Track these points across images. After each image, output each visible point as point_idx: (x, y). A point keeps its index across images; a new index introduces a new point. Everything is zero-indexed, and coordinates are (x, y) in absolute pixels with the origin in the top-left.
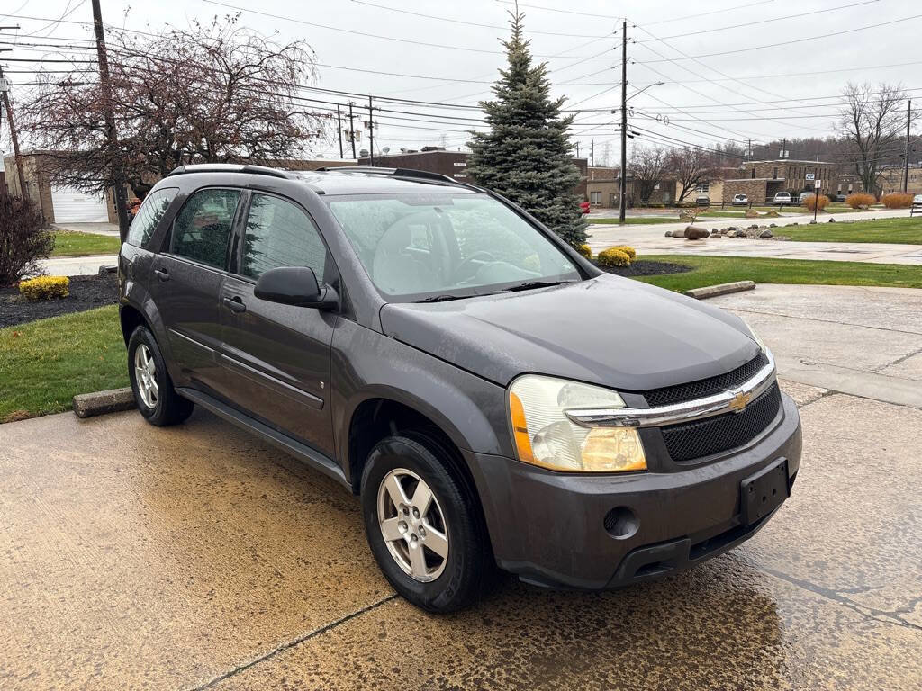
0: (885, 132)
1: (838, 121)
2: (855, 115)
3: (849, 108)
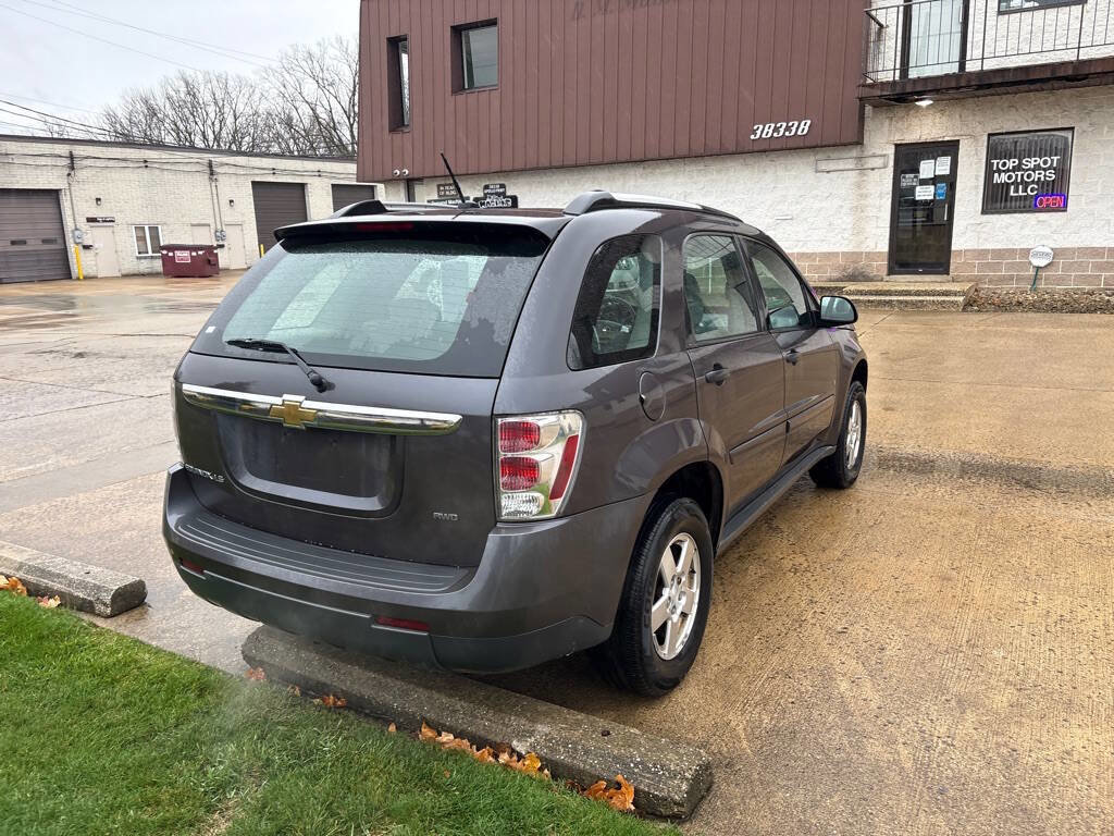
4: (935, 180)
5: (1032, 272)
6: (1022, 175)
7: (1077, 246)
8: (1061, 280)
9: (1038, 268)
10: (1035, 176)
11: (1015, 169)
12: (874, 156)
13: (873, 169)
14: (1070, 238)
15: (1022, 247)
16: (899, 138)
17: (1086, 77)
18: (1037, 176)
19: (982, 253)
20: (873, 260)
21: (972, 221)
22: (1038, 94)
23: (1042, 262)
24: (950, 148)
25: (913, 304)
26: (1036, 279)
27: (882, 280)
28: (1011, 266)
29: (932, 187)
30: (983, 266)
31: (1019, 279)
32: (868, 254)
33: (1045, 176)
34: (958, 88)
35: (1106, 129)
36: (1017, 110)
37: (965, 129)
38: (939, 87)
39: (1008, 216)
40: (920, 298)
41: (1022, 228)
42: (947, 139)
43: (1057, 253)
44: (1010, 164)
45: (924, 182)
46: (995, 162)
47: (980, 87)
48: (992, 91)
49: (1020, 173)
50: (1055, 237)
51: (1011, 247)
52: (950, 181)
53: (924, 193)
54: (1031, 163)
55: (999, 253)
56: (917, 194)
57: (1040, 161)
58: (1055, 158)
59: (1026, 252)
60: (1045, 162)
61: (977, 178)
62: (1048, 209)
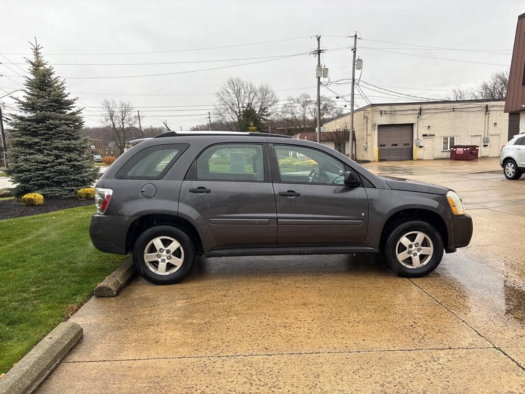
0: (126, 126)
1: (103, 118)
2: (111, 116)
3: (106, 112)
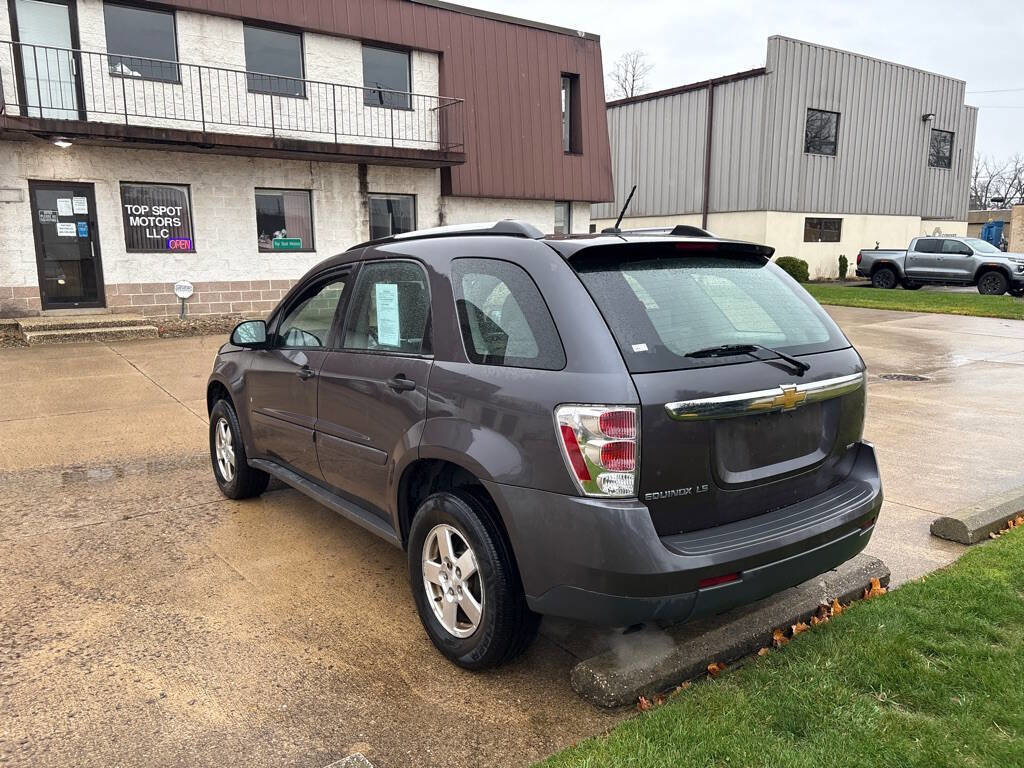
4: (75, 218)
5: (179, 303)
6: (154, 221)
7: (208, 280)
8: (202, 309)
9: (183, 299)
10: (165, 222)
11: (147, 215)
12: (7, 189)
13: (8, 202)
14: (203, 275)
15: (167, 281)
16: (31, 174)
17: (213, 146)
18: (166, 222)
19: (134, 287)
20: (23, 295)
21: (119, 259)
22: (157, 152)
23: (186, 294)
24: (86, 190)
25: (113, 334)
26: (183, 308)
27: (38, 315)
28: (162, 298)
29: (73, 225)
30: (137, 299)
31: (170, 309)
32: (17, 290)
33: (173, 223)
34: (107, 137)
35: (214, 189)
36: (141, 163)
37: (97, 173)
38: (89, 132)
39: (150, 255)
40: (118, 329)
41: (164, 266)
42: (81, 180)
43: (196, 286)
44: (143, 209)
45: (64, 219)
46: (129, 206)
47: (127, 139)
48: (136, 144)
49: (152, 219)
50: (191, 273)
51: (157, 281)
52: (90, 220)
53: (67, 230)
54: (159, 210)
55: (148, 287)
56: (59, 230)
57: (167, 210)
58: (178, 208)
59: (171, 286)
60: (171, 211)
61: (117, 219)
62: (178, 251)
